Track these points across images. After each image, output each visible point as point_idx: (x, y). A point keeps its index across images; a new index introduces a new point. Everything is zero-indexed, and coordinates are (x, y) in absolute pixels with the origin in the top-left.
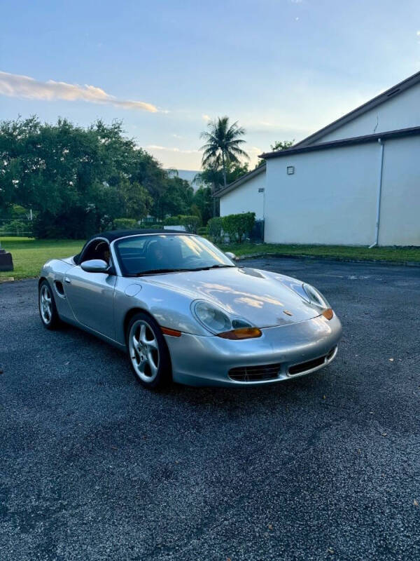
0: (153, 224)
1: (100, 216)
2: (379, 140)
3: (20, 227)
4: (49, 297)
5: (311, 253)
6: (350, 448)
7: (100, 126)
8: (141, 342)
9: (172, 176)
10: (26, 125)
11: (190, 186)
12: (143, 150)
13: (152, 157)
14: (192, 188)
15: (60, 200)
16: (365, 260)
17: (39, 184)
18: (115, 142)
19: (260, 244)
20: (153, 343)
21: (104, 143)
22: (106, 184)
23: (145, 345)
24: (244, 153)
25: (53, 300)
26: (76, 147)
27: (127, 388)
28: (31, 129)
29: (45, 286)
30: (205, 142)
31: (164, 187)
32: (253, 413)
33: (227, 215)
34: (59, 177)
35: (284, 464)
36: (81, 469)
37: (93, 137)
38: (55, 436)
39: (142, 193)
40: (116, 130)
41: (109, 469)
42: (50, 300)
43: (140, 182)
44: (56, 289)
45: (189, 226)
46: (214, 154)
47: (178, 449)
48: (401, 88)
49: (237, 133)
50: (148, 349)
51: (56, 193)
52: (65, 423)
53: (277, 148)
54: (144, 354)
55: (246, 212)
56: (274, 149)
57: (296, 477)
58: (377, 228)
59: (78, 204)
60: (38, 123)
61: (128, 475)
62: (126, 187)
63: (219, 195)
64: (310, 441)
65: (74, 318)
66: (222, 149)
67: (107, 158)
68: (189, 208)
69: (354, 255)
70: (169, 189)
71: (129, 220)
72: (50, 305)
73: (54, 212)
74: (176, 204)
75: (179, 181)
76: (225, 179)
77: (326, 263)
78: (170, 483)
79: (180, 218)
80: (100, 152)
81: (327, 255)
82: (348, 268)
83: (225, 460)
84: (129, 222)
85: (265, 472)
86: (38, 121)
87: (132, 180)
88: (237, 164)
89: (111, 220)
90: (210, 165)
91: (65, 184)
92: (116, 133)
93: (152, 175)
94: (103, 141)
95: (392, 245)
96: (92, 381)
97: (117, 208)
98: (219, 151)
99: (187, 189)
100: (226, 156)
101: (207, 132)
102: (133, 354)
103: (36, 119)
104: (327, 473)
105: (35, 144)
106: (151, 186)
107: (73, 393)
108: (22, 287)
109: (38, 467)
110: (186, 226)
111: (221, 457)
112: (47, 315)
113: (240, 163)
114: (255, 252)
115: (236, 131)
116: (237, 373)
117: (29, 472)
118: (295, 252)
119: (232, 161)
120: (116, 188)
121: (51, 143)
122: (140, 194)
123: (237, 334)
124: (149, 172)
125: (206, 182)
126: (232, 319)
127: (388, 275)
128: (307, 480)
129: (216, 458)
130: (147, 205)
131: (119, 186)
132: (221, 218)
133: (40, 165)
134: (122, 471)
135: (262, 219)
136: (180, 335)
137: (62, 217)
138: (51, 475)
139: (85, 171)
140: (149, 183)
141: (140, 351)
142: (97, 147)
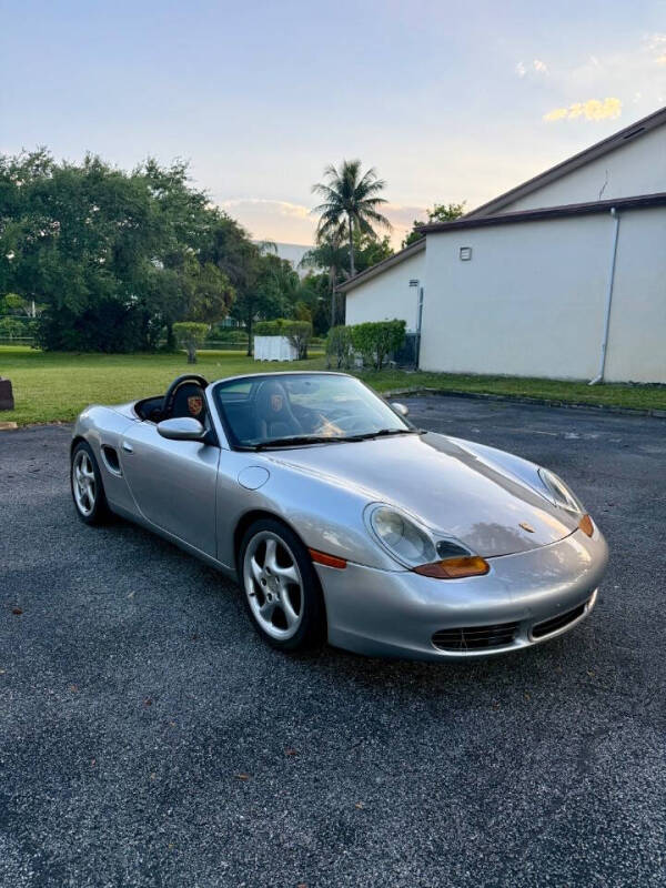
0: (233, 329)
1: (147, 316)
2: (613, 210)
3: (14, 329)
4: (90, 470)
5: (497, 391)
6: (654, 778)
7: (151, 169)
8: (269, 570)
9: (264, 254)
10: (30, 163)
11: (294, 270)
12: (220, 210)
13: (235, 223)
14: (295, 273)
15: (84, 290)
16: (585, 404)
17: (53, 263)
18: (176, 197)
19: (413, 371)
20: (290, 572)
21: (157, 198)
22: (160, 265)
23: (277, 576)
24: (385, 220)
25: (98, 475)
26: (112, 203)
28: (37, 170)
29: (83, 451)
30: (322, 199)
31: (255, 273)
33: (360, 323)
35: (548, 813)
36: (189, 822)
37: (141, 186)
38: (132, 748)
39: (219, 281)
40: (178, 176)
41: (239, 822)
42: (92, 475)
43: (215, 263)
44: (105, 461)
45: (296, 337)
46: (335, 220)
47: (354, 778)
48: (647, 126)
49: (373, 187)
50: (282, 583)
51: (79, 280)
52: (146, 720)
53: (437, 214)
54: (272, 590)
55: (391, 319)
56: (432, 216)
57: (576, 843)
58: (602, 353)
59: (114, 297)
60: (50, 160)
61: (277, 837)
62: (193, 269)
63: (343, 289)
64: (580, 763)
65: (139, 512)
66: (348, 212)
67: (163, 222)
68: (292, 307)
69: (566, 395)
70: (262, 276)
71: (198, 325)
72: (92, 484)
73: (76, 309)
74: (271, 299)
75: (274, 260)
76: (352, 263)
77: (523, 408)
78: (355, 854)
79: (280, 323)
80: (154, 212)
81: (524, 395)
82: (559, 418)
84: (197, 329)
85: (519, 831)
86: (50, 156)
87: (202, 258)
88: (372, 238)
89: (167, 322)
90: (328, 238)
92: (179, 182)
93: (236, 251)
94: (157, 193)
95: (627, 381)
96: (180, 632)
97: (179, 307)
98: (344, 217)
99: (289, 274)
100: (355, 223)
101: (322, 183)
102: (250, 588)
103: (45, 153)
104: (627, 833)
105: (45, 195)
106: (233, 270)
107: (150, 657)
108: (31, 440)
109: (109, 816)
110: (291, 338)
111: (434, 797)
112: (86, 502)
113: (376, 236)
114: (408, 386)
115: (371, 184)
116: (447, 638)
117: (95, 828)
118: (472, 388)
119: (365, 233)
120: (175, 272)
121: (72, 195)
122: (215, 282)
123: (447, 568)
124: (230, 247)
125: (320, 266)
126: (435, 540)
127: (628, 432)
128: (595, 848)
129: (426, 800)
130: (225, 301)
131: (182, 268)
132: (349, 327)
133: (52, 229)
134: (264, 826)
135: (414, 331)
136: (344, 566)
137: (88, 315)
138: (136, 835)
139: (127, 244)
140: (230, 264)
141: (265, 584)
142: (147, 203)
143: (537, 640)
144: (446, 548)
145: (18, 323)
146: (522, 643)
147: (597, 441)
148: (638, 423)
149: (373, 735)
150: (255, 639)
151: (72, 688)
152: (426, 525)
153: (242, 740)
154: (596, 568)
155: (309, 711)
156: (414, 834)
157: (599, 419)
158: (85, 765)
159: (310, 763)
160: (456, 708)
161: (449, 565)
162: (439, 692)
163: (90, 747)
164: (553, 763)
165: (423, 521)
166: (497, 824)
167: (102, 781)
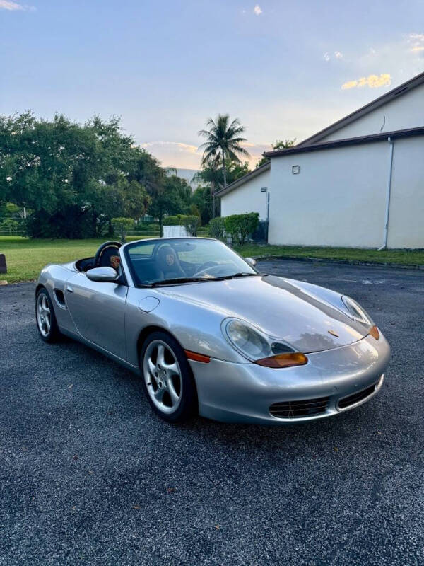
0: (151, 223)
1: (96, 215)
2: (389, 139)
3: (13, 226)
4: (47, 307)
5: (318, 255)
7: (97, 122)
8: (159, 366)
9: (169, 175)
10: (20, 121)
11: (189, 185)
12: (141, 148)
13: (150, 155)
14: (190, 187)
15: (54, 198)
16: (375, 263)
17: (35, 181)
18: (112, 139)
19: (264, 245)
20: (173, 367)
21: (101, 140)
22: (102, 182)
23: (165, 370)
24: (245, 152)
25: (52, 309)
26: (72, 144)
27: (143, 420)
28: (25, 125)
29: (43, 294)
30: (205, 139)
31: (163, 187)
32: (297, 455)
33: (230, 215)
34: (55, 175)
35: (350, 530)
36: (96, 540)
37: (90, 134)
39: (140, 192)
40: (113, 127)
41: (131, 539)
42: (48, 309)
43: (138, 180)
44: (56, 300)
45: (189, 226)
46: (214, 152)
47: (215, 507)
48: (409, 86)
49: (237, 131)
50: (168, 375)
51: (51, 192)
52: (72, 470)
53: (278, 147)
54: (162, 380)
55: (249, 212)
56: (275, 148)
57: (370, 551)
58: (385, 230)
59: (75, 203)
60: (33, 119)
61: (158, 550)
62: (124, 185)
63: (220, 195)
64: (373, 494)
65: (76, 331)
66: (222, 147)
67: (105, 156)
68: (188, 207)
69: (363, 258)
70: (168, 188)
71: (127, 220)
72: (48, 315)
73: (49, 210)
74: (174, 202)
75: (176, 180)
76: (225, 179)
77: (335, 266)
78: (212, 562)
79: (179, 218)
80: (98, 149)
81: (335, 258)
82: (358, 272)
83: (276, 525)
84: (127, 222)
85: (330, 543)
86: (33, 116)
87: (130, 178)
88: (237, 163)
89: (108, 219)
90: (209, 164)
91: (60, 182)
92: (114, 130)
93: (151, 173)
94: (100, 138)
95: (402, 248)
96: (101, 411)
97: (115, 208)
98: (219, 150)
99: (185, 188)
100: (226, 154)
101: (205, 130)
102: (148, 379)
103: (31, 114)
104: (407, 543)
105: (29, 140)
106: (150, 185)
107: (79, 428)
108: (16, 291)
109: (41, 537)
110: (187, 227)
111: (271, 520)
112: (45, 327)
113: (240, 162)
114: (260, 254)
115: (236, 129)
116: (280, 409)
117: (30, 546)
118: (302, 254)
119: (232, 160)
120: (113, 187)
121: (47, 139)
122: (137, 193)
123: (278, 361)
124: (148, 171)
125: (205, 181)
126: (270, 342)
127: (403, 279)
128: (384, 555)
129: (265, 523)
130: (145, 204)
131: (117, 185)
132: (224, 218)
133: (35, 162)
134: (149, 543)
135: (265, 220)
136: (208, 361)
137: (58, 216)
138: (58, 550)
139: (82, 169)
140: (147, 182)
141: (157, 376)
142: (94, 144)
143: (341, 410)
144: (278, 347)
145: (16, 222)
146: (332, 412)
147: (383, 285)
148: (410, 273)
149: (229, 478)
150: (151, 415)
151: (24, 448)
152: (264, 332)
153: (138, 482)
154: (381, 360)
155: (185, 462)
156: (255, 546)
157: (385, 272)
158: (28, 501)
159: (184, 497)
160: (287, 458)
161: (279, 359)
162: (276, 447)
163: (32, 489)
164: (355, 495)
165: (263, 330)
166: (315, 538)
167: (37, 512)
